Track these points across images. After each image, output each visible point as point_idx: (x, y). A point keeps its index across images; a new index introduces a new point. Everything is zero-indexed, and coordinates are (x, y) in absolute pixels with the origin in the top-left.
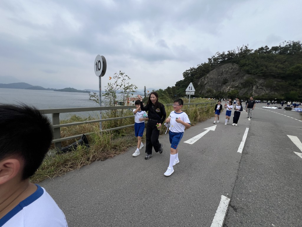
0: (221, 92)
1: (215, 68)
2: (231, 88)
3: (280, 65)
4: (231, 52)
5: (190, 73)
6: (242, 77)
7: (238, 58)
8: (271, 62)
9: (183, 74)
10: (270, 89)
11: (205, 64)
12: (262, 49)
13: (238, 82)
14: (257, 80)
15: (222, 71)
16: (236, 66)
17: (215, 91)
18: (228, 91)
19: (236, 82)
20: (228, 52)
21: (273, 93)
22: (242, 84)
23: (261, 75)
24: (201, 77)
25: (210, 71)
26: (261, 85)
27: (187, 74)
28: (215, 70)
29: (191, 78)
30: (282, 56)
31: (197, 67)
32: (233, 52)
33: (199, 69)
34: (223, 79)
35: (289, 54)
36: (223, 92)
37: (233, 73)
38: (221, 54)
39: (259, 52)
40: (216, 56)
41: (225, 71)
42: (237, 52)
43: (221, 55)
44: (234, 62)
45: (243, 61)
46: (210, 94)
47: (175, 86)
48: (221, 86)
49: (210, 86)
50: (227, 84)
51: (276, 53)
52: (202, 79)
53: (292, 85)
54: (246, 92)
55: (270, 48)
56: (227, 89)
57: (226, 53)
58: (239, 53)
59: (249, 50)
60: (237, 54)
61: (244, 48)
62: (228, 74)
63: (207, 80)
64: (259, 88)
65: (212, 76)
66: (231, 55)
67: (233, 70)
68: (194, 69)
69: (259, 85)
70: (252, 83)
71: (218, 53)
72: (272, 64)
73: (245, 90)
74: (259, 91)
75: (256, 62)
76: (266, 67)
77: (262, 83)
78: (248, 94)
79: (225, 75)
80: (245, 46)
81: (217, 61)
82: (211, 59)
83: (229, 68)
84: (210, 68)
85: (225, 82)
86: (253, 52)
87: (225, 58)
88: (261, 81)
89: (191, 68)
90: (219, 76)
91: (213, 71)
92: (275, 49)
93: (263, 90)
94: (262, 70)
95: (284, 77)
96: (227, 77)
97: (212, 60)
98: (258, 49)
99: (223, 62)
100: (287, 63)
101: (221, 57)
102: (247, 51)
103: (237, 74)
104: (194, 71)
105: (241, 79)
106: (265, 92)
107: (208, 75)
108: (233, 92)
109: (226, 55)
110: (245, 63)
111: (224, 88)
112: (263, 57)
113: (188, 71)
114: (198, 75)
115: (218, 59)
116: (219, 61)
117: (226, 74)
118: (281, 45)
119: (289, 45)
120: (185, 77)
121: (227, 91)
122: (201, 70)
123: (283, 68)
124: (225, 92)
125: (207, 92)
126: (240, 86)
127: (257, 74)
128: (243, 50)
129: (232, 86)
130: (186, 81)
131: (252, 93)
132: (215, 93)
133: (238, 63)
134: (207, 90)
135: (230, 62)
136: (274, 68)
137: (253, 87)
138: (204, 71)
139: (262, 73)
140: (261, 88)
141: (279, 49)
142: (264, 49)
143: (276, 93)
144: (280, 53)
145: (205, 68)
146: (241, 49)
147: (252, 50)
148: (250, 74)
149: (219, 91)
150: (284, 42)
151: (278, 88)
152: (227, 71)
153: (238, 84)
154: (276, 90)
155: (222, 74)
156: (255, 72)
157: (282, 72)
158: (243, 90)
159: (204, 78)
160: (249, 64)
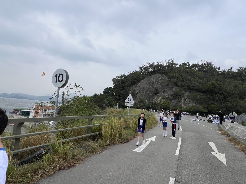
0: (153, 103)
1: (146, 77)
2: (162, 99)
3: (200, 81)
4: (160, 63)
5: (120, 80)
6: (171, 89)
7: (166, 70)
8: (193, 77)
9: (113, 80)
10: (195, 102)
11: (136, 72)
12: (185, 64)
13: (168, 94)
14: (184, 92)
15: (153, 81)
16: (165, 77)
17: (147, 101)
18: (160, 103)
19: (166, 93)
20: (157, 63)
21: (198, 105)
22: (171, 95)
23: (186, 88)
24: (133, 86)
25: (142, 80)
26: (187, 97)
27: (117, 81)
28: (146, 79)
29: (121, 85)
30: (200, 73)
31: (128, 74)
32: (161, 64)
33: (130, 76)
34: (155, 90)
35: (205, 71)
36: (155, 102)
37: (163, 84)
38: (150, 64)
39: (183, 67)
40: (147, 65)
41: (156, 81)
42: (165, 64)
43: (152, 65)
44: (163, 73)
45: (171, 74)
46: (142, 104)
47: (103, 93)
48: (153, 97)
49: (142, 95)
50: (158, 94)
51: (196, 69)
52: (133, 88)
53: (211, 99)
54: (176, 104)
55: (191, 65)
56: (159, 100)
57: (156, 64)
58: (167, 65)
59: (175, 64)
60: (165, 66)
61: (170, 61)
62: (159, 85)
63: (139, 89)
64: (186, 100)
65: (143, 85)
66: (160, 66)
67: (163, 81)
68: (125, 76)
69: (186, 98)
70: (180, 95)
71: (148, 63)
72: (194, 79)
73: (175, 102)
74: (187, 104)
75: (182, 76)
76: (190, 81)
77: (188, 96)
78: (178, 106)
79: (156, 86)
80: (172, 60)
81: (147, 70)
82: (141, 68)
83: (159, 79)
84: (141, 77)
85: (156, 93)
86: (178, 66)
87: (155, 68)
88: (187, 94)
89: (121, 75)
90: (150, 85)
91: (144, 80)
92: (195, 65)
93: (190, 103)
94: (187, 84)
95: (204, 92)
96: (158, 88)
97: (143, 69)
98: (182, 64)
99: (154, 73)
100: (205, 79)
101: (151, 67)
102: (173, 64)
103: (166, 85)
104: (125, 79)
105: (171, 90)
106: (192, 105)
107: (139, 84)
108: (164, 103)
109: (155, 66)
110: (173, 75)
111: (156, 98)
112: (186, 72)
113: (118, 77)
114: (129, 83)
115: (148, 68)
116: (149, 71)
117: (157, 84)
118: (199, 63)
119: (204, 64)
120: (115, 84)
121: (158, 102)
122: (132, 77)
123: (202, 83)
124: (157, 104)
125: (139, 102)
126: (170, 97)
127: (183, 87)
128: (170, 63)
129: (163, 97)
130: (117, 88)
131: (181, 105)
132: (147, 104)
133: (166, 75)
134: (139, 100)
135: (160, 73)
136: (196, 83)
137: (181, 99)
138: (135, 79)
139: (187, 86)
140: (188, 101)
141: (198, 66)
142: (186, 65)
143: (200, 106)
144: (199, 70)
145: (136, 76)
146: (168, 62)
147: (177, 64)
148: (178, 86)
149: (151, 102)
150: (201, 61)
151: (201, 101)
152: (158, 82)
153: (168, 95)
154: (200, 103)
155: (153, 83)
156: (182, 85)
157: (202, 87)
158: (173, 102)
159: (136, 86)
160: (176, 77)
